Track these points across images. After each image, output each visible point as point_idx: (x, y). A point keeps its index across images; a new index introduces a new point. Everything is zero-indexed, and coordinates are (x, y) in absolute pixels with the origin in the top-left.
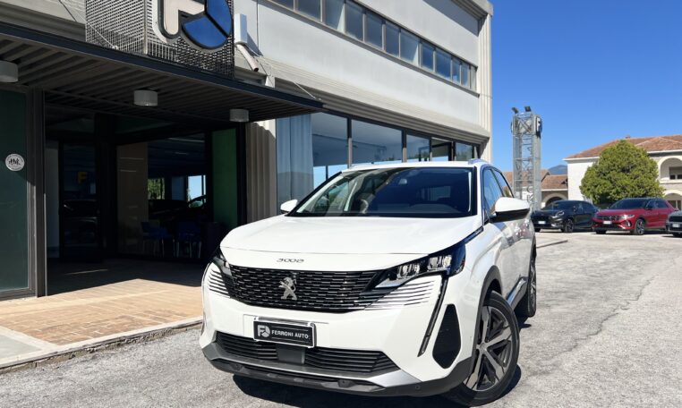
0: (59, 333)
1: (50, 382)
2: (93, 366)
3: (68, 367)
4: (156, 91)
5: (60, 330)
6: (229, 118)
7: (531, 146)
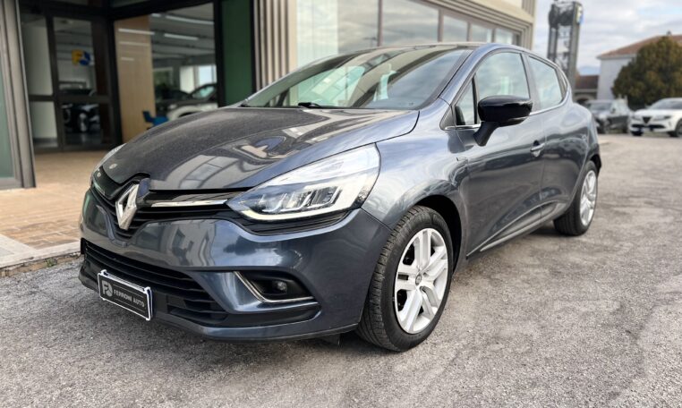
0: (40, 233)
1: (20, 297)
3: (47, 277)
5: (41, 229)
7: (567, 40)
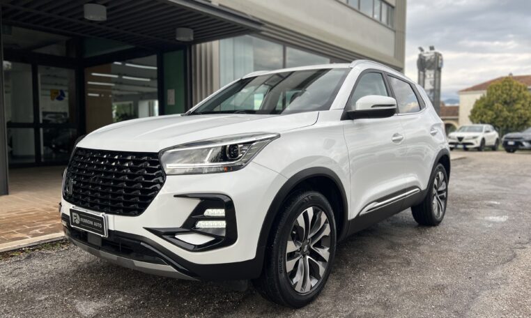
2: (25, 267)
4: (105, 5)
6: (175, 36)
7: (432, 80)
